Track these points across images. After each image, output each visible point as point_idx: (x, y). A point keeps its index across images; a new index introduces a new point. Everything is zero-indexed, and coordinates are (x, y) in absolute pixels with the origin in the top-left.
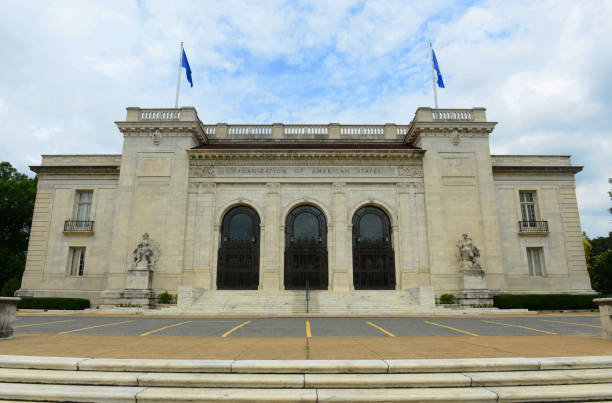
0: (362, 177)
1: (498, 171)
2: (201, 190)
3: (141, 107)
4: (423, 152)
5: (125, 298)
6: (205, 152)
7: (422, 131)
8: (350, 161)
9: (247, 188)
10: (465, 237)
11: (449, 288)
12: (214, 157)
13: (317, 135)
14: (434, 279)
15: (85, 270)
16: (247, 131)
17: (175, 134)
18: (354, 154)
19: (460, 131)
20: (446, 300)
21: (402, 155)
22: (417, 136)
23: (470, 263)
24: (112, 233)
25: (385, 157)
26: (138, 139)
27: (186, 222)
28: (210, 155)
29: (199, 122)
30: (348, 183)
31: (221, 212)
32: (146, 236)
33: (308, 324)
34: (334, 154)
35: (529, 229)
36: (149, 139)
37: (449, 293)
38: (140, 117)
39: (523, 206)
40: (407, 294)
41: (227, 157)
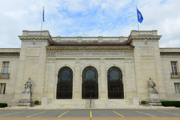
0: (111, 56)
1: (162, 54)
2: (51, 61)
3: (28, 31)
4: (134, 47)
5: (21, 103)
6: (52, 47)
7: (133, 39)
8: (107, 51)
9: (68, 60)
10: (150, 79)
11: (144, 98)
12: (55, 49)
13: (94, 41)
14: (138, 95)
15: (6, 92)
16: (68, 39)
17: (41, 41)
18: (108, 48)
19: (147, 39)
20: (143, 103)
21: (126, 48)
22: (131, 41)
23: (152, 89)
24: (16, 78)
25: (119, 49)
26: (27, 42)
27: (45, 73)
28: (54, 48)
29: (50, 36)
30: (105, 59)
31: (58, 70)
32: (30, 79)
33: (91, 112)
34: (100, 48)
35: (175, 76)
36: (31, 42)
37: (144, 100)
38: (27, 34)
39: (172, 67)
40: (128, 101)
41: (61, 49)
